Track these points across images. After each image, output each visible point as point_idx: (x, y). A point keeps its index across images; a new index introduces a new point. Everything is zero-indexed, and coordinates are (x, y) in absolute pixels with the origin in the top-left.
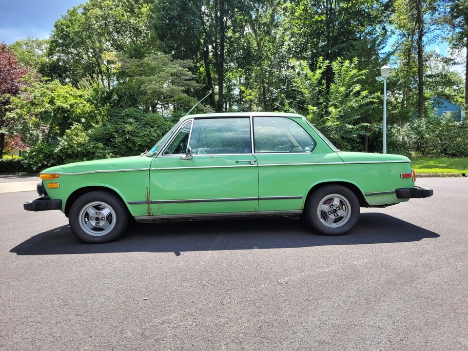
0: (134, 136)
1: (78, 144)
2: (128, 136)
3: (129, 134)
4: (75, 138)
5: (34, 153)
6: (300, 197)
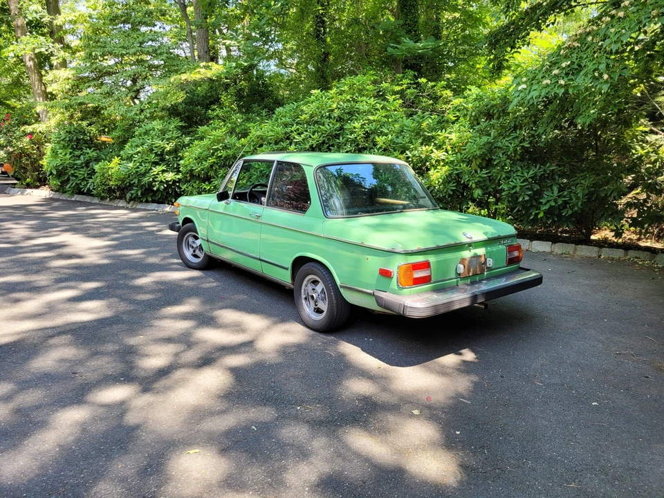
6: (287, 269)
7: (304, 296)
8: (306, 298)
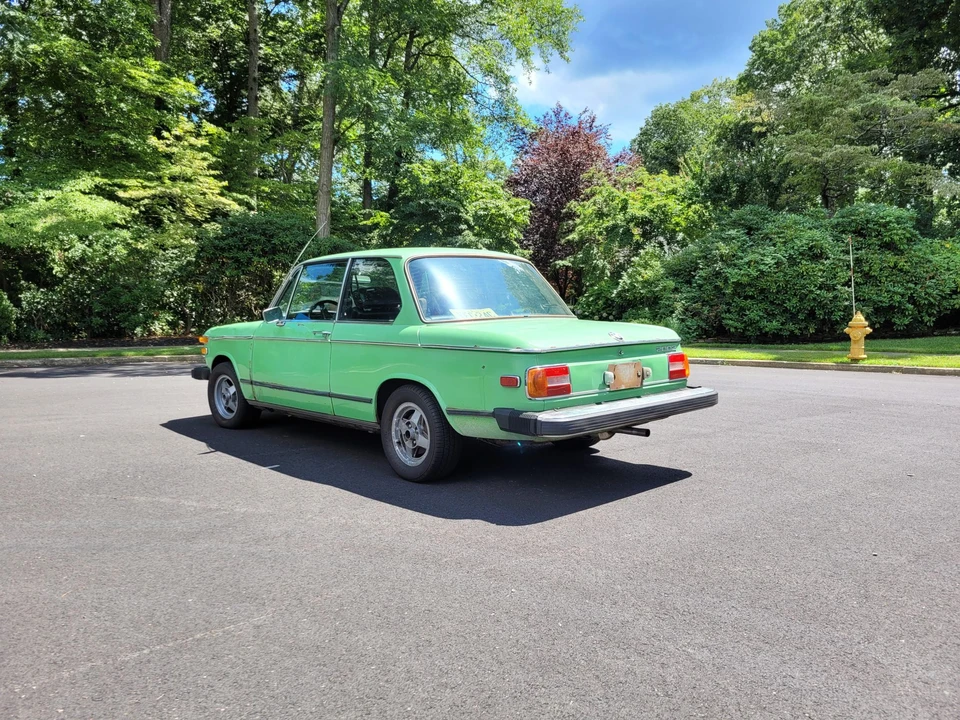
0: (729, 266)
1: (645, 282)
2: (718, 266)
3: (722, 260)
4: (643, 271)
5: (591, 299)
6: (369, 401)
7: (396, 441)
8: (399, 443)
